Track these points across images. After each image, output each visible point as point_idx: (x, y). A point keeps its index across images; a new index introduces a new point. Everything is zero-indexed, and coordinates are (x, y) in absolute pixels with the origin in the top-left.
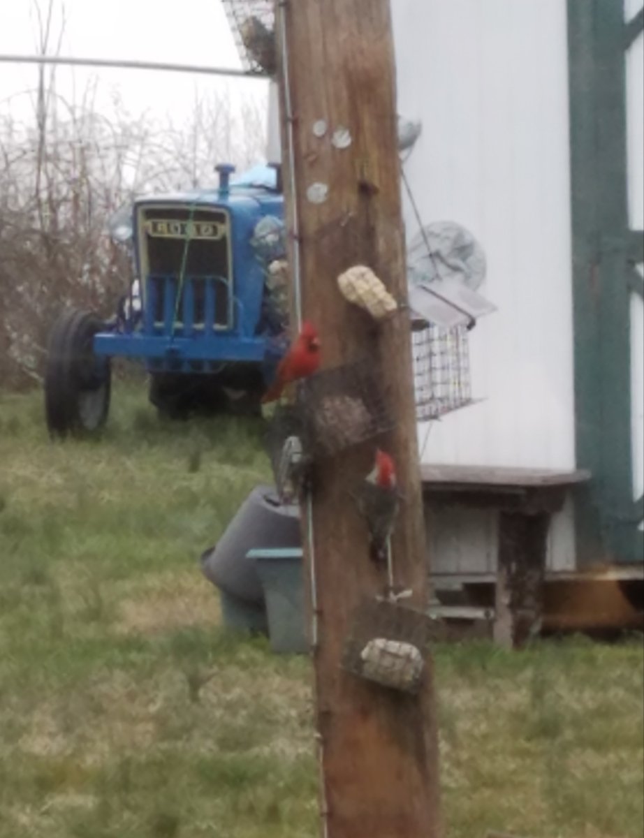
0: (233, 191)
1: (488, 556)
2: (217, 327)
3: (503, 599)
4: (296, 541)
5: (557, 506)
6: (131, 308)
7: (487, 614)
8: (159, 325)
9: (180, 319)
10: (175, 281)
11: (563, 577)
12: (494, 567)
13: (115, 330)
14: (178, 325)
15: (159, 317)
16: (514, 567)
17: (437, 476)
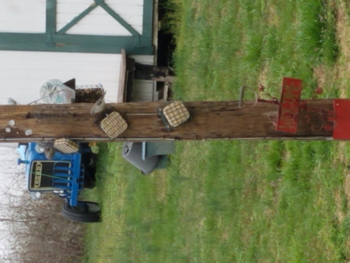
0: (27, 160)
1: (148, 83)
2: (70, 166)
3: (162, 79)
4: (140, 144)
5: (133, 60)
6: (62, 194)
7: (167, 84)
8: (68, 185)
9: (67, 178)
10: (55, 179)
11: (156, 60)
12: (151, 81)
13: (69, 199)
14: (69, 179)
15: (66, 184)
16: (152, 75)
17: (121, 98)
